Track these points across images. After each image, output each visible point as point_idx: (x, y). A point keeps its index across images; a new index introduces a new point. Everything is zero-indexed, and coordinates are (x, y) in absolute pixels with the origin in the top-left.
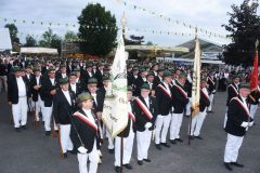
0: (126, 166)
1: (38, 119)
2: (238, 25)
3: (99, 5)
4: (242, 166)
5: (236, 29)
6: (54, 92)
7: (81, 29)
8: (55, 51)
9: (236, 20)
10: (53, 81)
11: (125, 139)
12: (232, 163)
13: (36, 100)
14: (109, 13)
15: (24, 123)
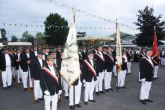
0: (77, 105)
1: (19, 82)
2: (143, 22)
3: (57, 14)
4: (152, 101)
5: (142, 24)
6: (29, 62)
7: (46, 30)
8: (30, 44)
9: (142, 19)
10: (28, 55)
11: (76, 87)
12: (145, 100)
13: (17, 69)
14: (63, 19)
15: (9, 84)
